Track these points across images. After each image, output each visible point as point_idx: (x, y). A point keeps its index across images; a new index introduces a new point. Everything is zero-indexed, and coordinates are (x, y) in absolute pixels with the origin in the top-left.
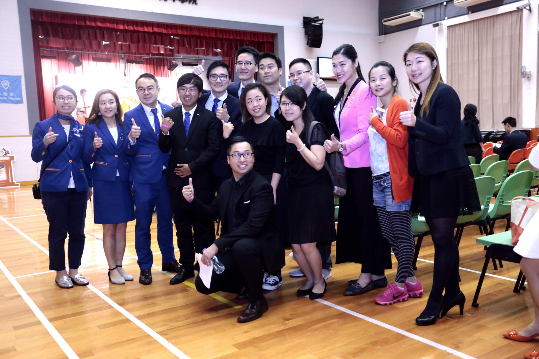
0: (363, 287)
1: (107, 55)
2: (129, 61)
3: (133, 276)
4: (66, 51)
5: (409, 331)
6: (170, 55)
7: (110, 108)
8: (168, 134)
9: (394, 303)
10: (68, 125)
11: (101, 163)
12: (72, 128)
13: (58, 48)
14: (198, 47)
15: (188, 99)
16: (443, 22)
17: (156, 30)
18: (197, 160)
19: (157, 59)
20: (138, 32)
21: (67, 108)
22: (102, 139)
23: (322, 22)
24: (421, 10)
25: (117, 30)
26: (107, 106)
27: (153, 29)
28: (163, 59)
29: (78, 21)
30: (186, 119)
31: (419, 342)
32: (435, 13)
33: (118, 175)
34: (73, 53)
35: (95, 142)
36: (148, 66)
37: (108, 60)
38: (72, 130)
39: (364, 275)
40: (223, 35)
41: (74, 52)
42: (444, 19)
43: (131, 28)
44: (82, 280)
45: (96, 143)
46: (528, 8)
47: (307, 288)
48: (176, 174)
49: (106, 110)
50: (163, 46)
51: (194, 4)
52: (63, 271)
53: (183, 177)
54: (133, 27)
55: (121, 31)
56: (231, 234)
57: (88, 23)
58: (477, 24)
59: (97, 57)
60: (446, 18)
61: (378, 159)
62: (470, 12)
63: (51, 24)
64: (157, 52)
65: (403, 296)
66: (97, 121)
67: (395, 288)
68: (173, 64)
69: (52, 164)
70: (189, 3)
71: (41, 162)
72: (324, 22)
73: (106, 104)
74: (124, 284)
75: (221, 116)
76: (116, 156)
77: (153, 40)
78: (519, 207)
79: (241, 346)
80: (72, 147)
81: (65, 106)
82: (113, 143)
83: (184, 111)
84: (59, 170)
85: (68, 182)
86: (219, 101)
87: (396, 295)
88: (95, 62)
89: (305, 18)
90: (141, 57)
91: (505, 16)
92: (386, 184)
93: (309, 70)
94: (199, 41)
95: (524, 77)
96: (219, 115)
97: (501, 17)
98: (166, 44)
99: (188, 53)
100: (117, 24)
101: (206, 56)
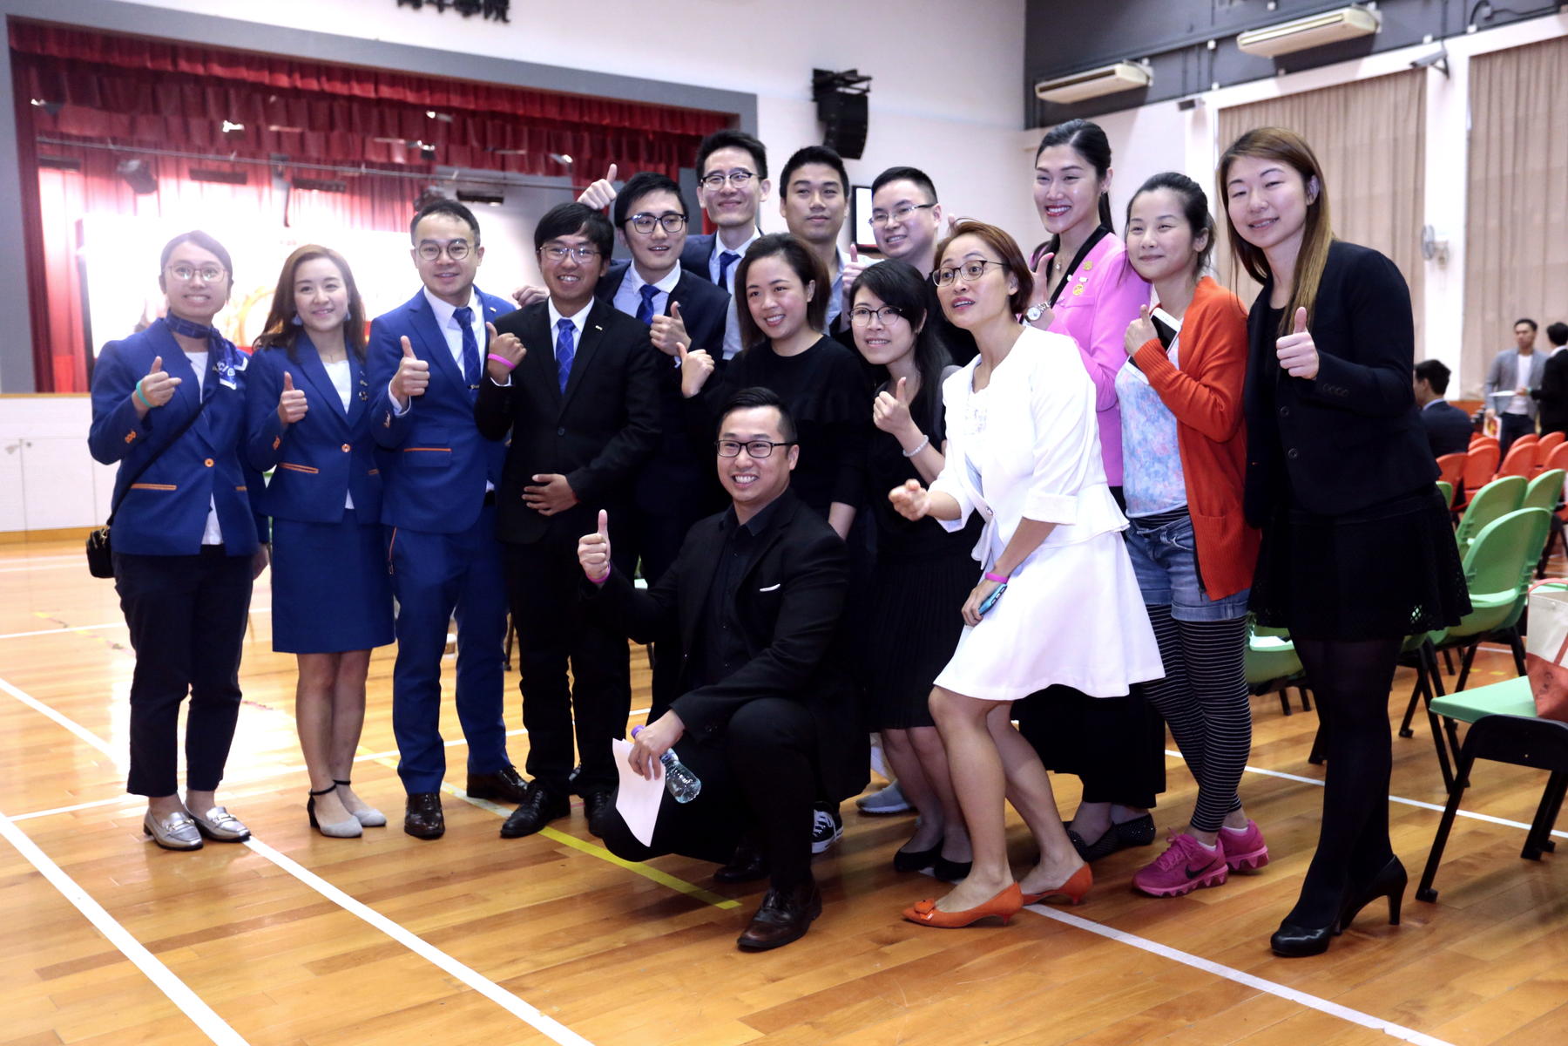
0: (1089, 844)
1: (233, 165)
2: (301, 183)
3: (383, 813)
4: (111, 147)
5: (1257, 972)
6: (420, 169)
7: (326, 303)
8: (509, 384)
9: (1190, 890)
10: (201, 351)
11: (300, 468)
12: (212, 362)
13: (86, 139)
15: (569, 279)
16: (1205, 96)
17: (386, 92)
18: (596, 464)
19: (383, 178)
20: (333, 97)
21: (199, 299)
22: (306, 396)
23: (868, 87)
24: (1146, 61)
26: (317, 296)
27: (376, 91)
28: (401, 180)
29: (153, 59)
30: (562, 341)
31: (1294, 1005)
32: (1185, 72)
33: (349, 505)
34: (130, 156)
35: (285, 402)
36: (357, 196)
37: (237, 178)
38: (214, 368)
39: (1093, 808)
40: (582, 115)
41: (133, 153)
42: (1209, 89)
43: (314, 85)
44: (229, 825)
45: (289, 405)
46: (1440, 64)
47: (923, 846)
48: (529, 504)
49: (315, 309)
50: (402, 141)
51: (500, 21)
52: (169, 799)
53: (549, 513)
54: (319, 81)
55: (280, 91)
56: (720, 685)
57: (184, 66)
58: (1299, 105)
59: (204, 167)
60: (1215, 86)
61: (1152, 470)
62: (1282, 72)
63: (72, 64)
64: (383, 160)
65: (1213, 870)
66: (290, 342)
67: (1192, 845)
69: (152, 469)
70: (486, 17)
71: (117, 465)
72: (873, 85)
73: (316, 288)
74: (359, 836)
75: (665, 340)
76: (346, 448)
77: (375, 123)
78: (1554, 608)
79: (767, 1021)
80: (214, 419)
81: (193, 295)
82: (336, 409)
83: (555, 316)
84: (173, 488)
85: (202, 528)
86: (657, 291)
87: (1195, 868)
88: (197, 184)
89: (818, 74)
90: (334, 173)
91: (1377, 86)
92: (1176, 541)
93: (932, 202)
94: (509, 128)
95: (1431, 257)
96: (658, 338)
97: (1367, 89)
98: (416, 134)
99: (476, 163)
100: (271, 72)
101: (528, 173)
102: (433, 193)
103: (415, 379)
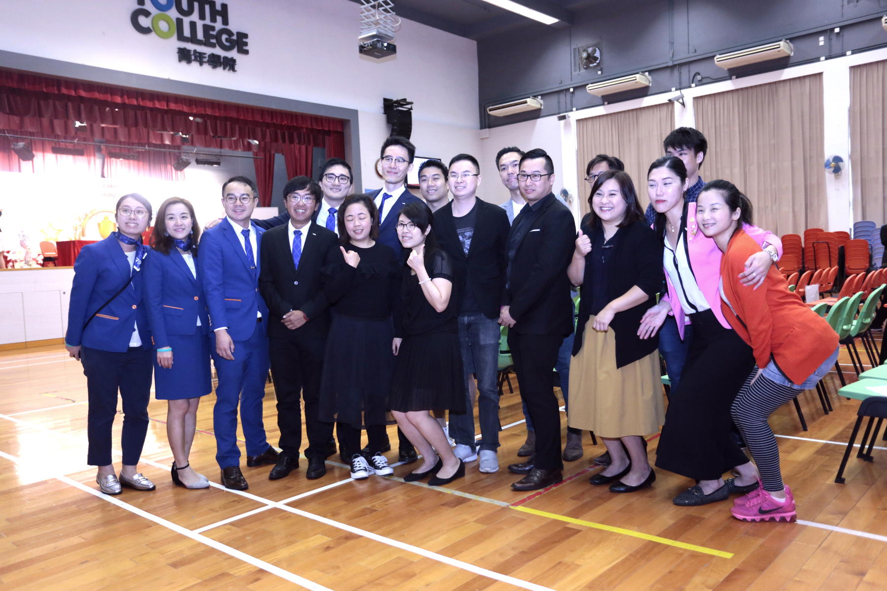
1: (76, 145)
2: (113, 155)
4: (8, 135)
6: (177, 147)
7: (182, 225)
14: (226, 136)
15: (301, 211)
16: (570, 114)
17: (173, 106)
21: (133, 225)
23: (411, 107)
24: (540, 97)
25: (107, 104)
26: (176, 223)
27: (167, 106)
28: (165, 153)
29: (46, 87)
32: (559, 102)
33: (199, 324)
34: (19, 140)
37: (78, 152)
41: (20, 138)
42: (572, 111)
43: (135, 102)
46: (680, 101)
50: (171, 133)
51: (231, 71)
52: (107, 468)
54: (137, 100)
55: (114, 105)
57: (64, 91)
58: (615, 119)
59: (60, 146)
60: (574, 109)
62: (606, 103)
64: (159, 143)
68: (183, 161)
72: (414, 106)
73: (177, 218)
76: (196, 298)
77: (159, 123)
82: (191, 279)
83: (292, 229)
84: (117, 318)
85: (130, 337)
88: (55, 155)
89: (386, 101)
90: (132, 150)
91: (651, 110)
94: (228, 126)
98: (181, 129)
99: (207, 144)
100: (111, 95)
101: (233, 150)
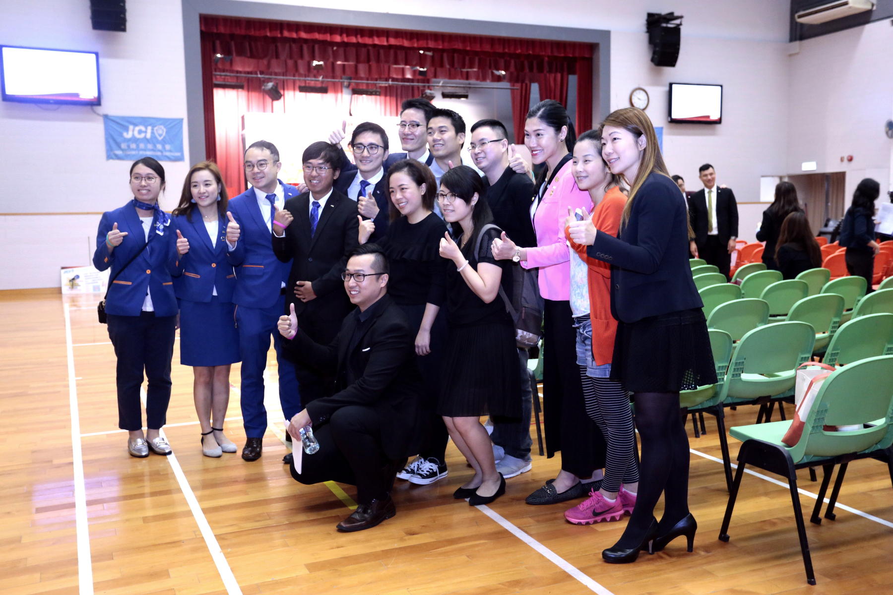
0: (559, 493)
1: (322, 82)
2: (356, 91)
3: (237, 446)
4: (259, 76)
6: (422, 81)
8: (284, 236)
9: (595, 522)
10: (150, 216)
11: (192, 275)
12: (154, 222)
13: (247, 73)
14: (466, 67)
15: (315, 182)
17: (393, 41)
19: (402, 86)
20: (366, 45)
21: (144, 192)
22: (188, 241)
23: (680, 22)
25: (332, 44)
26: (200, 190)
27: (387, 41)
28: (413, 87)
29: (271, 31)
30: (313, 213)
33: (215, 293)
34: (269, 80)
35: (178, 245)
36: (388, 98)
37: (323, 90)
38: (155, 225)
39: (565, 474)
40: (504, 48)
43: (353, 40)
44: (163, 446)
45: (180, 246)
48: (297, 296)
49: (200, 196)
50: (408, 67)
52: (137, 432)
53: (304, 301)
54: (356, 37)
55: (338, 44)
57: (286, 34)
59: (307, 85)
61: (577, 292)
63: (232, 36)
64: (400, 77)
67: (599, 498)
69: (122, 274)
72: (683, 21)
73: (200, 186)
74: (219, 457)
75: (364, 210)
76: (214, 265)
77: (392, 58)
80: (152, 250)
81: (142, 190)
82: (208, 246)
83: (312, 200)
84: (130, 283)
85: (142, 301)
86: (369, 184)
88: (303, 94)
89: (650, 15)
90: (375, 85)
92: (586, 332)
94: (467, 58)
96: (361, 209)
98: (414, 63)
99: (451, 76)
100: (331, 34)
101: (481, 81)
102: (428, 94)
103: (233, 233)
